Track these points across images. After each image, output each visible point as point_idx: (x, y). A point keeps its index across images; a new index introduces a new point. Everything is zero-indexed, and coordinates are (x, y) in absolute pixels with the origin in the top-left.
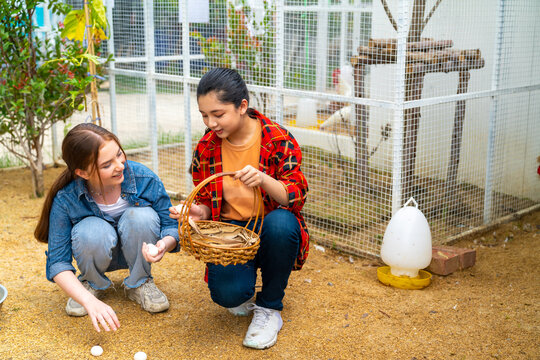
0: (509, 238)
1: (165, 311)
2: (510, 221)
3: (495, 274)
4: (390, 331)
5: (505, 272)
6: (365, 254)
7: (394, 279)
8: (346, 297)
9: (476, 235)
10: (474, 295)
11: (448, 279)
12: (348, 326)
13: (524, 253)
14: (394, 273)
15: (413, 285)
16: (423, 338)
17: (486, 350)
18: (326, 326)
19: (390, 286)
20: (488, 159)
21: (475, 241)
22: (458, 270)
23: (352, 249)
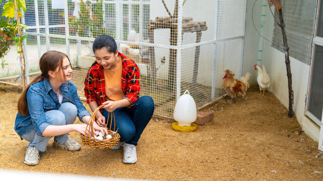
0: (224, 107)
1: (79, 150)
2: (222, 99)
3: (222, 123)
4: (187, 151)
5: (226, 122)
6: (163, 117)
7: (181, 127)
8: (162, 137)
9: (209, 106)
10: (217, 133)
11: (204, 126)
12: (167, 150)
13: (232, 113)
14: (180, 125)
15: (190, 130)
16: (202, 152)
17: (231, 155)
18: (157, 151)
19: (179, 131)
20: (213, 72)
21: (209, 109)
22: (207, 122)
23: (157, 116)
